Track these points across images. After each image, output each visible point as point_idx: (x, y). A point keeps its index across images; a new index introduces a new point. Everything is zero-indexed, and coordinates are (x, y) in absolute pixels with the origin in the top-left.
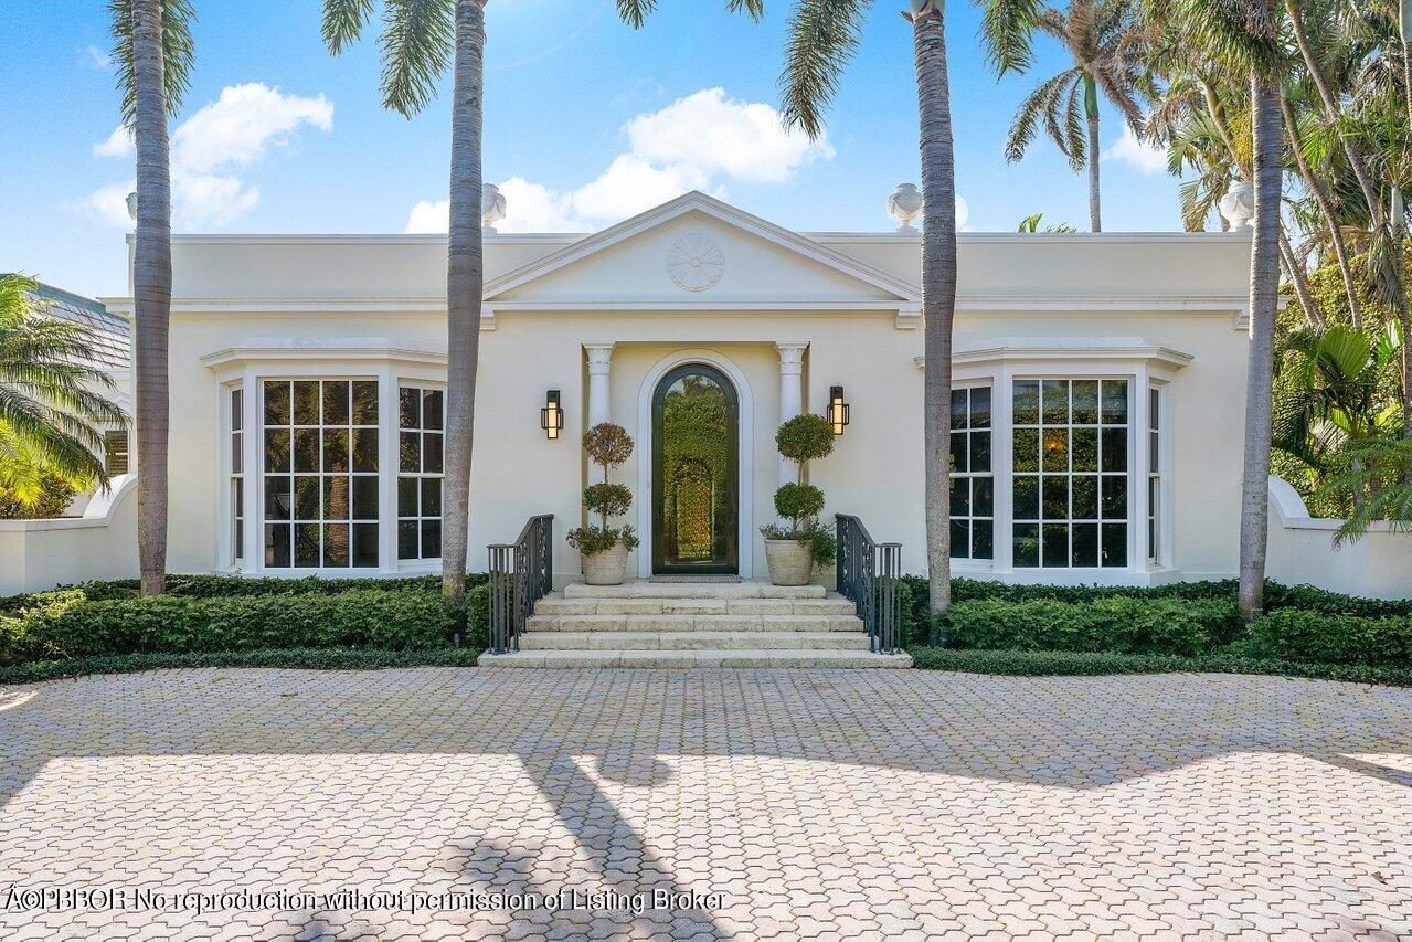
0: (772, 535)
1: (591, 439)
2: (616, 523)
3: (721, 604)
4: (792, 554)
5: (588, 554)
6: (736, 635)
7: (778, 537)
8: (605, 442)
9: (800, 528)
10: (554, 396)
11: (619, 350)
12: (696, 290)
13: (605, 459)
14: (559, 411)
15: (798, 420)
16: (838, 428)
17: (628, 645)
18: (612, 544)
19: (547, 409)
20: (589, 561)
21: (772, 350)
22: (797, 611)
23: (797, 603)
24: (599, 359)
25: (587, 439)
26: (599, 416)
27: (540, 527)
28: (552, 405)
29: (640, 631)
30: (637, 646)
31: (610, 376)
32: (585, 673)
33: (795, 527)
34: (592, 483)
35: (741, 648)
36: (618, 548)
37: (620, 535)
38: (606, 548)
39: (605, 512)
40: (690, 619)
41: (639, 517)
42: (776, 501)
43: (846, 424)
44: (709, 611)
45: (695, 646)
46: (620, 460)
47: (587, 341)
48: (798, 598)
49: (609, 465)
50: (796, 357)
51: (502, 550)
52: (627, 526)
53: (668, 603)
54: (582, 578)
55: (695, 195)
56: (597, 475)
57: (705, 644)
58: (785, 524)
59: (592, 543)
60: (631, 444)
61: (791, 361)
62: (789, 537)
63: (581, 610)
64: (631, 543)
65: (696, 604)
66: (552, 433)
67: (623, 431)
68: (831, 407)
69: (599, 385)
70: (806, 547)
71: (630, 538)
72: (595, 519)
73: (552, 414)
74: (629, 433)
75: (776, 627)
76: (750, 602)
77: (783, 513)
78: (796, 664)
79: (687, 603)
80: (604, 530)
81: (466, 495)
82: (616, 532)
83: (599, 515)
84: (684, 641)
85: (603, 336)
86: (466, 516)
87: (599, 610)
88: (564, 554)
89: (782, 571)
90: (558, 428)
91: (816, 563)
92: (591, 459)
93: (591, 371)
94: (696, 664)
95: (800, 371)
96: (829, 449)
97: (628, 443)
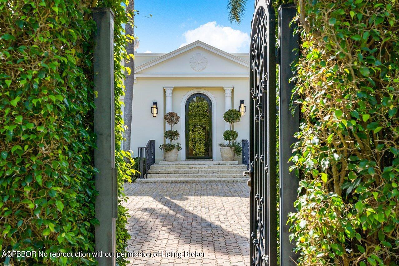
0: (222, 146)
1: (167, 117)
2: (174, 142)
3: (207, 166)
4: (228, 151)
5: (166, 152)
6: (211, 174)
7: (224, 146)
8: (171, 118)
9: (231, 144)
10: (155, 103)
11: (175, 89)
12: (199, 71)
13: (171, 123)
14: (157, 108)
15: (230, 111)
16: (242, 113)
17: (180, 177)
18: (174, 149)
19: (153, 108)
20: (167, 154)
21: (222, 89)
22: (229, 168)
23: (229, 166)
24: (169, 92)
25: (165, 117)
26: (169, 110)
27: (152, 143)
28: (155, 106)
29: (182, 173)
30: (182, 177)
31: (172, 97)
32: (167, 184)
33: (229, 143)
34: (167, 130)
35: (212, 177)
36: (175, 150)
37: (176, 146)
38: (172, 150)
39: (171, 139)
40: (197, 170)
41: (182, 140)
42: (224, 135)
43: (245, 112)
44: (203, 168)
45: (199, 177)
46: (176, 123)
47: (165, 86)
48: (230, 164)
49: (172, 125)
50: (230, 91)
51: (142, 149)
52: (178, 143)
53: (190, 166)
54: (164, 160)
55: (198, 42)
56: (168, 128)
57: (202, 176)
58: (226, 143)
59: (167, 148)
60: (179, 118)
61: (228, 92)
62: (227, 146)
63: (164, 168)
64: (179, 148)
65: (199, 166)
66: (155, 115)
67: (177, 114)
68: (240, 107)
69: (169, 100)
70: (233, 149)
71: (179, 147)
72: (168, 141)
73: (155, 109)
74: (178, 115)
75: (223, 172)
76: (215, 166)
77: (226, 139)
78: (228, 181)
79: (196, 166)
80: (171, 144)
81: (130, 133)
82: (175, 145)
83: (169, 140)
84: (195, 175)
85: (170, 85)
86: (130, 140)
87: (170, 168)
88: (158, 152)
89: (225, 157)
90: (156, 113)
91: (236, 154)
92: (167, 123)
93: (166, 95)
94: (199, 181)
95: (231, 96)
96: (239, 120)
97: (178, 118)
